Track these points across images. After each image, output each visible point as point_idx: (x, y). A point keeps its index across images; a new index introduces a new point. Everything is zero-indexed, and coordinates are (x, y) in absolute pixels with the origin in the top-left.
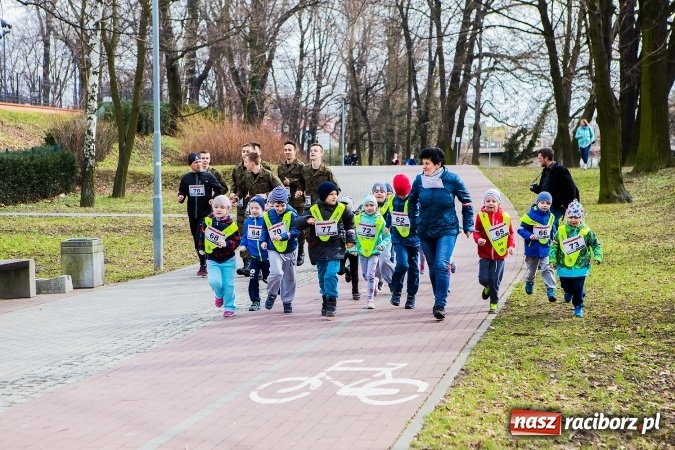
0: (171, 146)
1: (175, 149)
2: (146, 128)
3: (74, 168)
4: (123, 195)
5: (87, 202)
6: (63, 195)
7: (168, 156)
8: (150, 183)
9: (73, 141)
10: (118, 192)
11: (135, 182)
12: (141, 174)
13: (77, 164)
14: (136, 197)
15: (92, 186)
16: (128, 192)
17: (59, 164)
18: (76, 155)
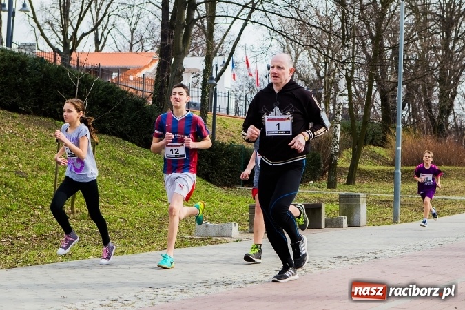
0: (382, 154)
1: (385, 156)
2: (365, 140)
3: (320, 164)
4: (354, 183)
5: (331, 185)
6: (312, 182)
7: (381, 161)
8: (371, 177)
9: (318, 145)
10: (350, 181)
11: (360, 176)
12: (364, 170)
13: (321, 161)
14: (362, 186)
15: (335, 174)
16: (356, 182)
17: (311, 159)
18: (321, 154)
